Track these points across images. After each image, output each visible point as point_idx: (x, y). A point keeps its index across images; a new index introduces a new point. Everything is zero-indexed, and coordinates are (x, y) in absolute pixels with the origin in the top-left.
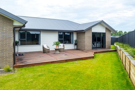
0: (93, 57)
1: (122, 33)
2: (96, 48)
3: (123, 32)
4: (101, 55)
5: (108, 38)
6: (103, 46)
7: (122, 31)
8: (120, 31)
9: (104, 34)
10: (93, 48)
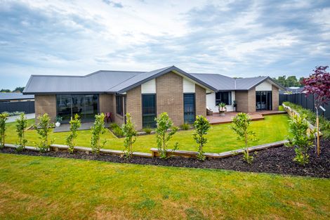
0: (263, 119)
1: (296, 80)
2: (261, 110)
3: (298, 79)
4: (270, 117)
5: (275, 98)
6: (269, 107)
7: (295, 77)
8: (292, 77)
9: (270, 93)
10: (257, 110)
